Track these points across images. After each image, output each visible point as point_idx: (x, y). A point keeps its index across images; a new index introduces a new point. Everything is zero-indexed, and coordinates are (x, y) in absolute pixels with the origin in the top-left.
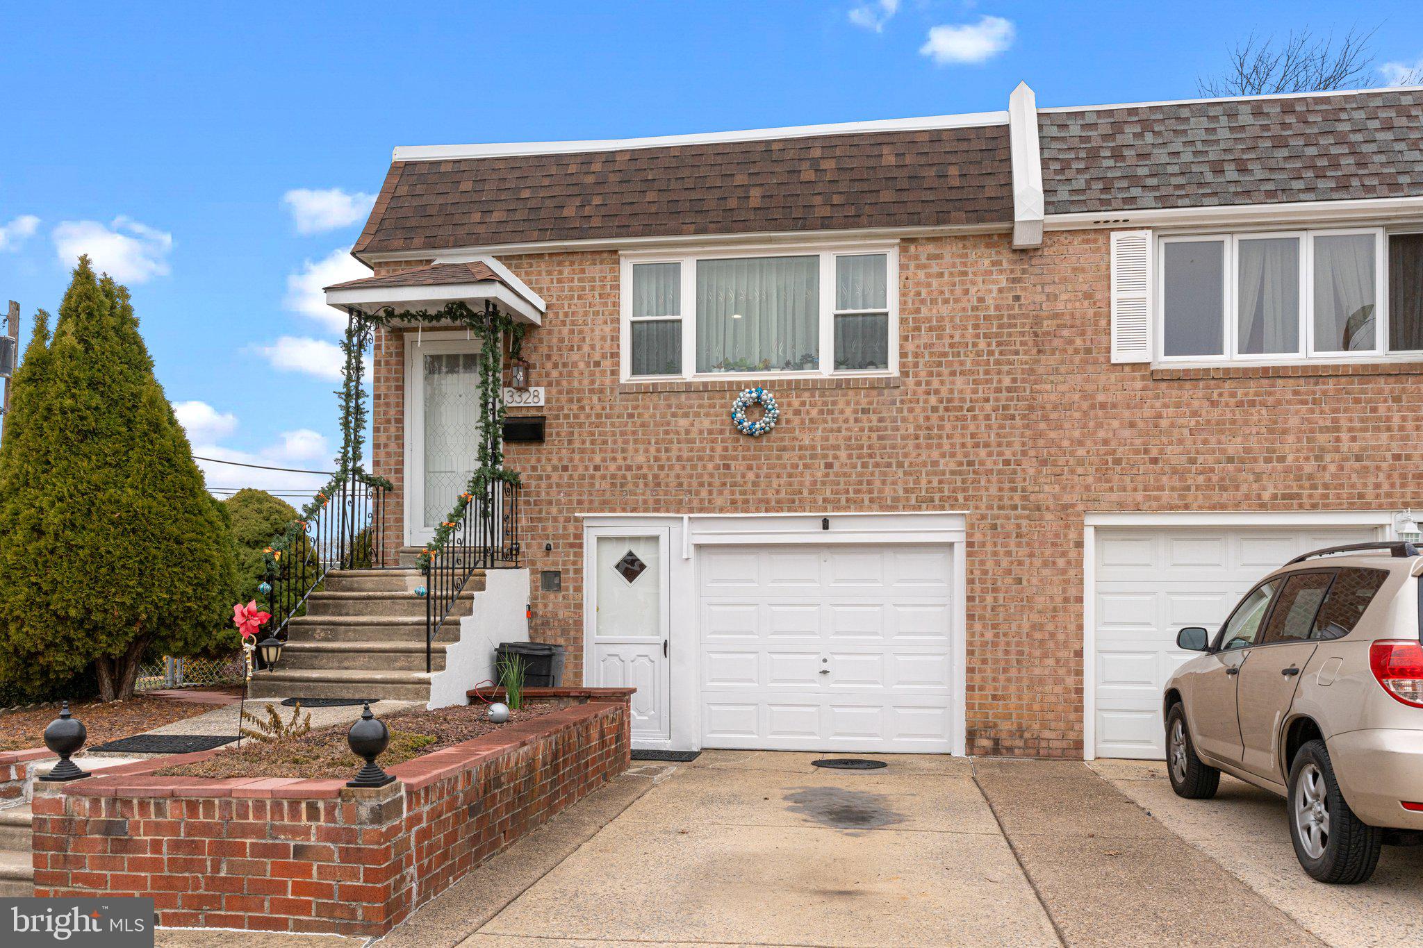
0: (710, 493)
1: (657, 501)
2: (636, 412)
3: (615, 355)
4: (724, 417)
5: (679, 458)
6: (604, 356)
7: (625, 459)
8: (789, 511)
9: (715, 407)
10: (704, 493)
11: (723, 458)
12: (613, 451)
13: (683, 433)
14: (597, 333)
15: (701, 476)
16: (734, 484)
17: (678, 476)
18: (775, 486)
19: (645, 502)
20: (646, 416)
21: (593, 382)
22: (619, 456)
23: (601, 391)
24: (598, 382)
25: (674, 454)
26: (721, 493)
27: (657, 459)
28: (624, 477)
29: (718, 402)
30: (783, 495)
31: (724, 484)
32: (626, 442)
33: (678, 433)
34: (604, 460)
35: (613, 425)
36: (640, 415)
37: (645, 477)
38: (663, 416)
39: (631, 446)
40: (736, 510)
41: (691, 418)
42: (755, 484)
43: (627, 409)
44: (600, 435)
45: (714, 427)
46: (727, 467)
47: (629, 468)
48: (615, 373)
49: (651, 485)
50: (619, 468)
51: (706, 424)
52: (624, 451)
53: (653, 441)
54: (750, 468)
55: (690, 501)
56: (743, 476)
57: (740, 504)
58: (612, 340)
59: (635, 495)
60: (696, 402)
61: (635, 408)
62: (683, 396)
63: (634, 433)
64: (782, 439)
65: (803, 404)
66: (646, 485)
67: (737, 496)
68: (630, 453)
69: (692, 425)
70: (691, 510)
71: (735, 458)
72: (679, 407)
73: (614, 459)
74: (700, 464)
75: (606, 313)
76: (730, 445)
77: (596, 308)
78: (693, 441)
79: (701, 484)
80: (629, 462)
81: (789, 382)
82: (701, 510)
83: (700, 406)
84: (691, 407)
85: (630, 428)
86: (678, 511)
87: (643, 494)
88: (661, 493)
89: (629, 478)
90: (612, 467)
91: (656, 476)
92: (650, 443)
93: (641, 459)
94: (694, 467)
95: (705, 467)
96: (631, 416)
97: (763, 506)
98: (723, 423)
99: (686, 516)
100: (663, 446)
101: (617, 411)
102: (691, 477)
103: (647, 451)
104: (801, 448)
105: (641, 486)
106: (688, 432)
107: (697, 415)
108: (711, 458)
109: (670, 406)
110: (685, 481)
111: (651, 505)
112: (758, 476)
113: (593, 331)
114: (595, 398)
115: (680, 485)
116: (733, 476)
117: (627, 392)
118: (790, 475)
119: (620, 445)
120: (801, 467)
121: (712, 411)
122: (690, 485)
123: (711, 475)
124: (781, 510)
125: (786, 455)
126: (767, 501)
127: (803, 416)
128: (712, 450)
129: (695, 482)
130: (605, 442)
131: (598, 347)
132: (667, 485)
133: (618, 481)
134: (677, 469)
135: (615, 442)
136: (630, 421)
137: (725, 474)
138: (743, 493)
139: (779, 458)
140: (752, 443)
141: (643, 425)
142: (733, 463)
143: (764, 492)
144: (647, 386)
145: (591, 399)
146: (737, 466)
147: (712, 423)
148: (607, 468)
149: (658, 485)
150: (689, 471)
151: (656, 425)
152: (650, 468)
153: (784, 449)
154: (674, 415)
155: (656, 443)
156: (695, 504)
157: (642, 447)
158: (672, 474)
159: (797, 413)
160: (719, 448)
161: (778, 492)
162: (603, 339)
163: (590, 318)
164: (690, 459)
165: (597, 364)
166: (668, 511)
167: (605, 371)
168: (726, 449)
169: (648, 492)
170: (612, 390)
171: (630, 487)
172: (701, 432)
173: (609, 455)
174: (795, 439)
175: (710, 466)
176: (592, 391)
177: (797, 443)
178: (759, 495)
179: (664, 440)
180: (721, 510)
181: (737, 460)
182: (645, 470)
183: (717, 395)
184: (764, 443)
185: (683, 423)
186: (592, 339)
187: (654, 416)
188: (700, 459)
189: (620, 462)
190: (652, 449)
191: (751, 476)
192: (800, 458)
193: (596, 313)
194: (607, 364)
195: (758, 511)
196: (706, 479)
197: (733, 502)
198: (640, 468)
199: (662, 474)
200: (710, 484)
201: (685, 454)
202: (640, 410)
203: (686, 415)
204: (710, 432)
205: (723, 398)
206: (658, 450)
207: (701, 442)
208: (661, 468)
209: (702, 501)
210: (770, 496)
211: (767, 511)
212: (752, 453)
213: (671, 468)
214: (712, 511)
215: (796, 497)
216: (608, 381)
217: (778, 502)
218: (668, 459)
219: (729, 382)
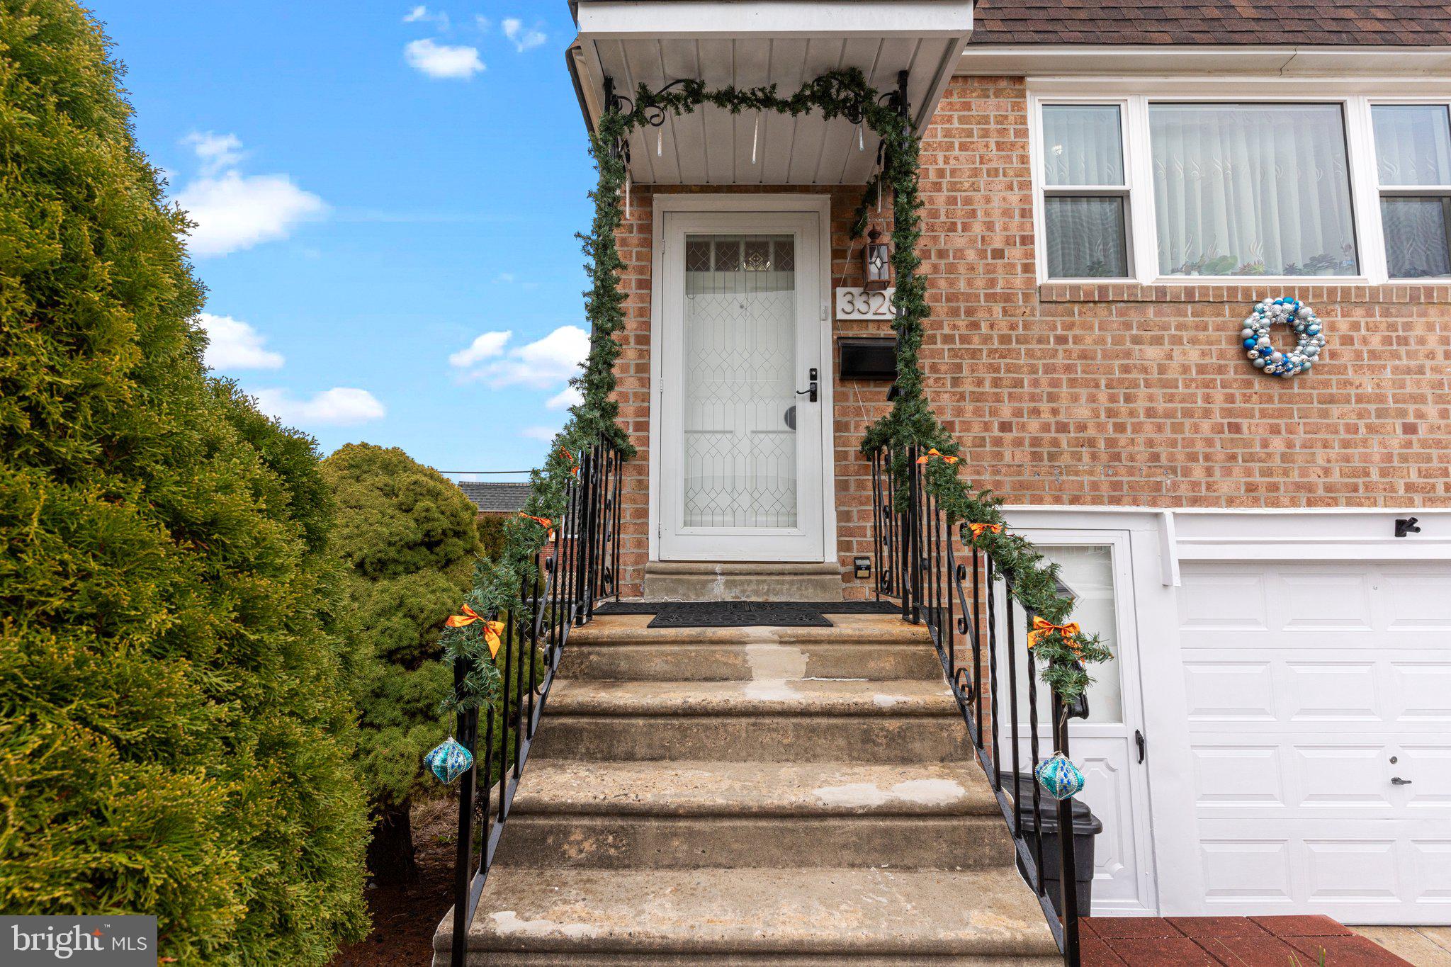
0: (1209, 471)
1: (1116, 486)
2: (1070, 334)
3: (1028, 240)
4: (1224, 346)
5: (1150, 413)
6: (1009, 241)
7: (1055, 412)
8: (1349, 504)
9: (1205, 328)
10: (1198, 473)
11: (1227, 413)
12: (1033, 398)
13: (1155, 370)
14: (996, 203)
15: (1191, 443)
16: (1250, 458)
17: (1150, 443)
18: (1321, 461)
19: (1095, 486)
20: (1088, 340)
21: (992, 283)
22: (1045, 406)
23: (1008, 298)
24: (1001, 283)
25: (1141, 405)
26: (1228, 472)
27: (1111, 413)
28: (1055, 443)
29: (1211, 321)
30: (1336, 477)
31: (1233, 457)
32: (1055, 383)
33: (1145, 370)
34: (1018, 413)
35: (1030, 354)
36: (1077, 340)
37: (1091, 443)
38: (1118, 341)
39: (1064, 390)
40: (1255, 502)
41: (1167, 346)
42: (1285, 458)
43: (1055, 328)
44: (1008, 371)
45: (1207, 361)
46: (1235, 428)
47: (1063, 428)
48: (1029, 268)
49: (1104, 457)
50: (1046, 427)
51: (1194, 355)
52: (1052, 398)
53: (1103, 383)
54: (1275, 430)
55: (1175, 486)
56: (1265, 444)
57: (1262, 492)
58: (1023, 216)
59: (1077, 473)
60: (1174, 320)
61: (1070, 326)
62: (1151, 310)
63: (1069, 368)
64: (1327, 384)
65: (1355, 326)
66: (1094, 457)
67: (1257, 479)
68: (1063, 404)
69: (1170, 357)
70: (1177, 502)
71: (1249, 414)
72: (1144, 326)
73: (1036, 412)
74: (1188, 422)
75: (1011, 173)
76: (1238, 393)
77: (993, 165)
78: (1173, 384)
79: (1193, 457)
80: (1062, 418)
81: (1332, 291)
82: (1195, 501)
83: (1180, 327)
84: (1165, 327)
85: (1060, 360)
86: (1154, 503)
87: (1091, 473)
88: (1122, 470)
89: (1064, 445)
90: (1034, 425)
91: (1111, 443)
92: (1097, 386)
93: (1082, 412)
94: (1177, 428)
95: (1196, 429)
96: (1062, 340)
97: (1303, 497)
98: (1222, 355)
99: (1168, 512)
100: (1121, 392)
101: (1035, 332)
102: (1173, 444)
103: (1093, 399)
104: (1360, 399)
105: (1086, 458)
106: (1162, 369)
107: (1177, 341)
108: (1207, 413)
109: (1128, 326)
110: (1163, 452)
111: (1105, 491)
112: (1290, 445)
113: (988, 200)
114: (997, 309)
115: (1155, 457)
116: (1247, 444)
117: (1049, 300)
118: (1346, 444)
119: (1045, 389)
120: (1362, 430)
121: (1201, 335)
122: (1172, 458)
123: (1209, 442)
124: (1335, 502)
125: (1335, 410)
126: (1310, 488)
127: (1357, 346)
128: (1207, 399)
129: (1180, 453)
130: (1018, 383)
131: (998, 227)
132: (1132, 459)
133: (1045, 450)
134: (1149, 431)
135: (1036, 383)
136: (1060, 348)
137: (1232, 440)
138: (1267, 473)
139: (1325, 414)
140: (1275, 389)
141: (1084, 356)
142: (1245, 423)
143: (1304, 473)
144: (1089, 292)
145: (990, 311)
146: (1253, 428)
147: (1203, 354)
148: (1023, 427)
149: (1117, 457)
150: (1168, 434)
151: (1106, 355)
152: (1100, 427)
153: (1332, 400)
154: (1136, 340)
155: (1108, 386)
156: (1184, 490)
157: (1084, 393)
158: (1140, 439)
159: (1346, 340)
160: (1218, 395)
161: (1327, 472)
162: (1007, 213)
163: (982, 180)
164: (1169, 414)
165: (999, 254)
166: (1135, 502)
167: (1013, 266)
168: (1230, 398)
169: (1099, 469)
170: (1026, 297)
171: (1066, 460)
172: (1185, 369)
173: (1026, 405)
174: (1347, 383)
175: (1206, 426)
176: (991, 297)
177: (1353, 391)
178: (1295, 477)
179: (1121, 381)
180: (1231, 502)
181: (1252, 417)
182: (1091, 432)
183: (1209, 309)
184: (1296, 390)
185: (1153, 354)
186: (987, 214)
187: (1102, 341)
188: (1188, 413)
189: (1046, 417)
190: (1103, 396)
191: (1277, 444)
192: (1360, 416)
193: (993, 173)
194: (1015, 254)
195: (1294, 503)
196: (1200, 448)
197: (1251, 488)
198: (1082, 427)
199: (1123, 439)
200: (1207, 457)
201: (1161, 406)
202: (1078, 332)
203: (1158, 341)
204: (1202, 369)
205: (1218, 315)
206: (1113, 399)
207: (1187, 386)
208: (1120, 428)
209: (1195, 485)
210: (1313, 478)
211: (1310, 503)
212: (1277, 405)
213: (1137, 428)
214: (1216, 503)
215: (1360, 481)
216: (1019, 280)
217: (1329, 488)
218: (1132, 413)
219: (1229, 288)
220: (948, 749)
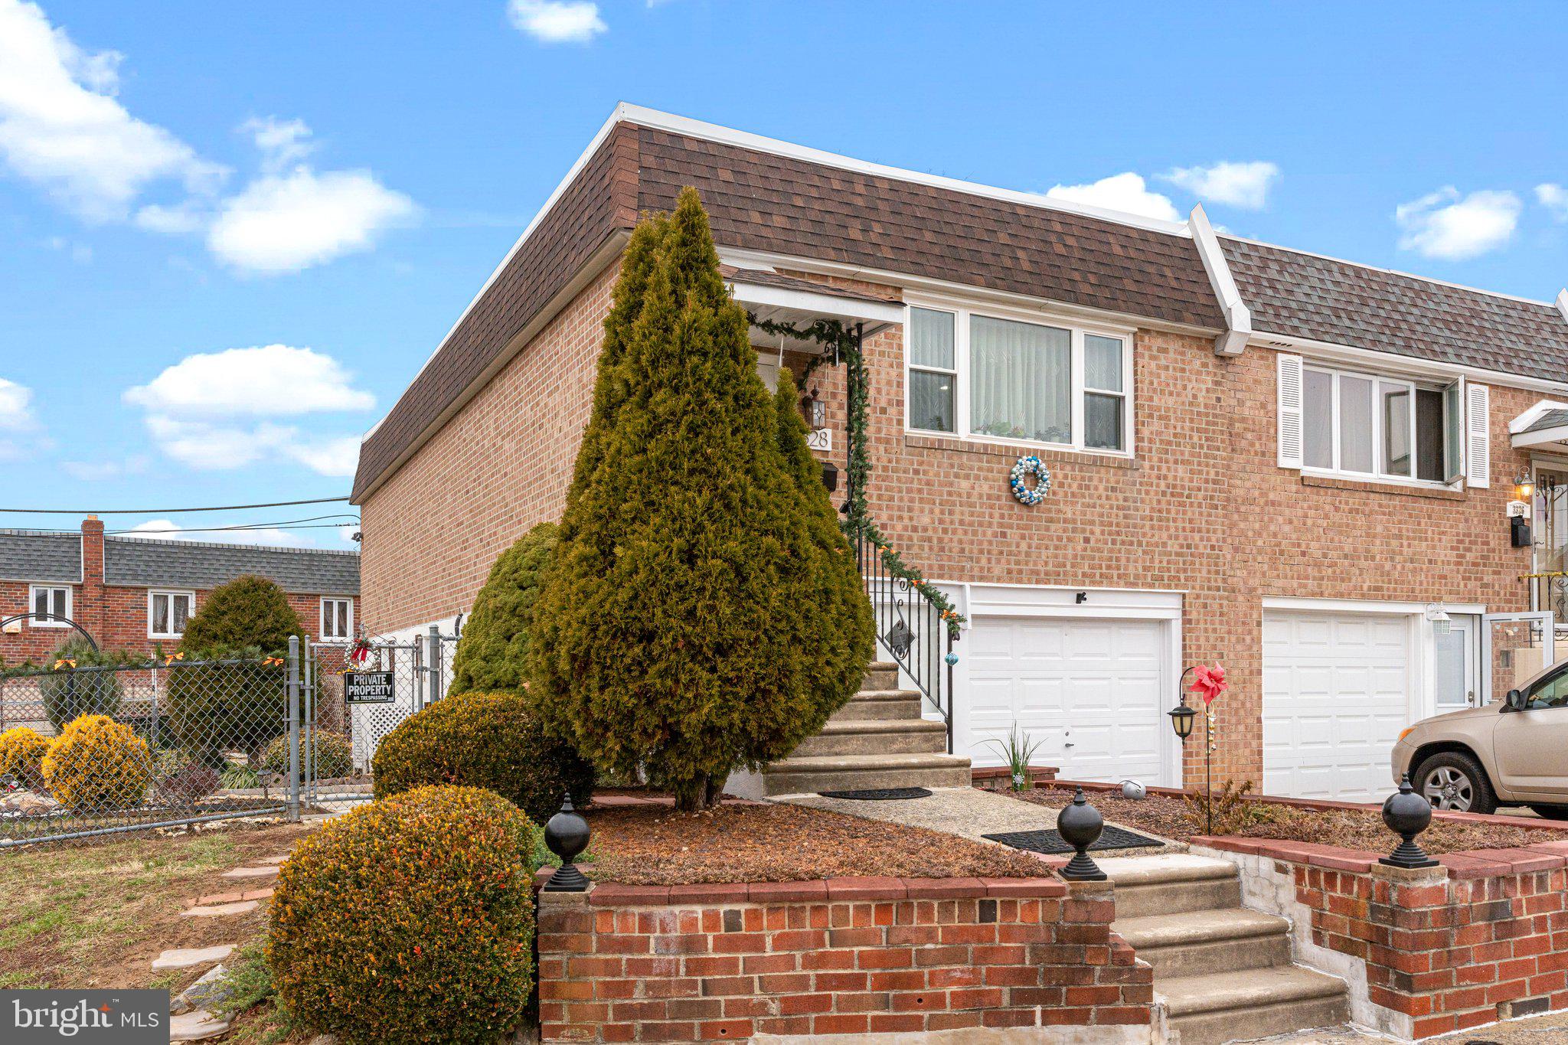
0: (989, 561)
1: (941, 567)
2: (921, 468)
3: (900, 403)
4: (1001, 483)
5: (962, 522)
6: (890, 402)
7: (911, 519)
8: (1055, 583)
9: (992, 471)
10: (984, 562)
11: (1001, 525)
12: (900, 509)
13: (965, 496)
14: (883, 375)
15: (980, 543)
16: (1010, 553)
17: (960, 542)
18: (1044, 557)
19: (930, 567)
20: (931, 474)
21: (879, 430)
22: (906, 514)
23: (888, 441)
24: (884, 431)
25: (957, 517)
26: (998, 561)
27: (941, 521)
28: (910, 539)
29: (996, 466)
30: (1050, 567)
31: (1001, 553)
32: (912, 500)
33: (960, 495)
34: (891, 518)
35: (899, 480)
36: (925, 473)
37: (930, 540)
38: (947, 475)
39: (917, 505)
40: (1011, 580)
41: (972, 481)
42: (1028, 554)
43: (912, 464)
44: (886, 490)
45: (992, 492)
46: (1004, 535)
47: (915, 529)
48: (900, 422)
49: (936, 549)
50: (905, 529)
51: (985, 489)
52: (910, 510)
53: (937, 502)
54: (1023, 537)
55: (972, 568)
56: (1018, 546)
57: (1015, 575)
58: (898, 386)
59: (921, 559)
60: (976, 464)
61: (921, 463)
62: (965, 456)
63: (920, 491)
64: (1049, 511)
65: (1066, 477)
66: (931, 548)
67: (1013, 566)
68: (916, 514)
69: (973, 488)
70: (972, 579)
71: (1011, 527)
72: (961, 467)
73: (900, 518)
74: (980, 529)
75: (892, 355)
76: (1006, 513)
77: (882, 348)
78: (972, 505)
79: (981, 552)
80: (915, 523)
81: (1056, 453)
82: (981, 579)
83: (980, 469)
84: (971, 469)
85: (915, 485)
86: (960, 579)
87: (929, 559)
88: (945, 558)
89: (915, 541)
90: (899, 526)
91: (940, 540)
92: (934, 504)
93: (926, 520)
94: (975, 533)
95: (984, 534)
96: (916, 472)
97: (1034, 577)
98: (1000, 489)
99: (967, 585)
100: (947, 508)
101: (902, 466)
102: (972, 543)
103: (932, 512)
104: (1065, 521)
105: (926, 549)
106: (969, 495)
107: (977, 478)
108: (990, 525)
109: (952, 466)
110: (967, 547)
111: (936, 571)
112: (1030, 547)
113: (879, 373)
114: (882, 448)
115: (962, 550)
116: (1009, 545)
117: (912, 445)
118: (1056, 548)
119: (906, 503)
120: (1065, 540)
121: (990, 475)
122: (971, 551)
123: (990, 543)
124: (1048, 582)
125: (1053, 526)
126: (1037, 573)
127: (1066, 489)
128: (991, 516)
129: (975, 547)
130: (892, 499)
131: (884, 392)
132: (951, 551)
133: (905, 543)
134: (960, 535)
135: (901, 499)
136: (916, 477)
137: (1002, 542)
138: (1018, 563)
139: (1047, 529)
140: (1025, 512)
141: (928, 483)
142: (1009, 531)
143: (1035, 564)
144: (933, 442)
145: (877, 449)
146: (1013, 534)
147: (991, 487)
148: (893, 527)
149: (942, 549)
150: (970, 537)
151: (940, 485)
152: (935, 530)
153: (1051, 520)
154: (957, 476)
155: (940, 504)
156: (976, 572)
157: (927, 507)
158: (956, 538)
159: (1061, 485)
160: (997, 513)
161: (1046, 563)
162: (889, 383)
163: (876, 358)
164: (971, 524)
165: (883, 411)
166: (951, 578)
167: (892, 419)
168: (1002, 516)
169: (933, 557)
170: (898, 441)
171: (915, 550)
172: (981, 496)
173: (896, 513)
174: (1059, 511)
175: (989, 532)
176: (878, 440)
177: (1061, 516)
178: (1031, 566)
179: (947, 501)
180: (999, 580)
181: (1012, 528)
182: (930, 533)
183: (995, 459)
184: (1035, 513)
185: (965, 485)
186: (878, 382)
187: (937, 475)
188: (981, 524)
189: (906, 521)
190: (937, 511)
191: (1024, 546)
192: (1065, 531)
193: (882, 354)
194: (892, 411)
195: (1030, 582)
196: (985, 546)
197: (1009, 572)
198: (925, 530)
199: (946, 538)
200: (989, 552)
201: (967, 518)
202: (925, 467)
203: (967, 477)
204: (989, 497)
205: (1000, 463)
206: (942, 512)
207: (981, 507)
208: (945, 531)
209: (982, 569)
210: (1039, 567)
211: (1037, 582)
212: (1024, 522)
213: (954, 532)
214: (991, 581)
215: (1061, 570)
216: (894, 430)
217: (1046, 574)
218: (952, 522)
219: (1006, 447)
220: (887, 685)
